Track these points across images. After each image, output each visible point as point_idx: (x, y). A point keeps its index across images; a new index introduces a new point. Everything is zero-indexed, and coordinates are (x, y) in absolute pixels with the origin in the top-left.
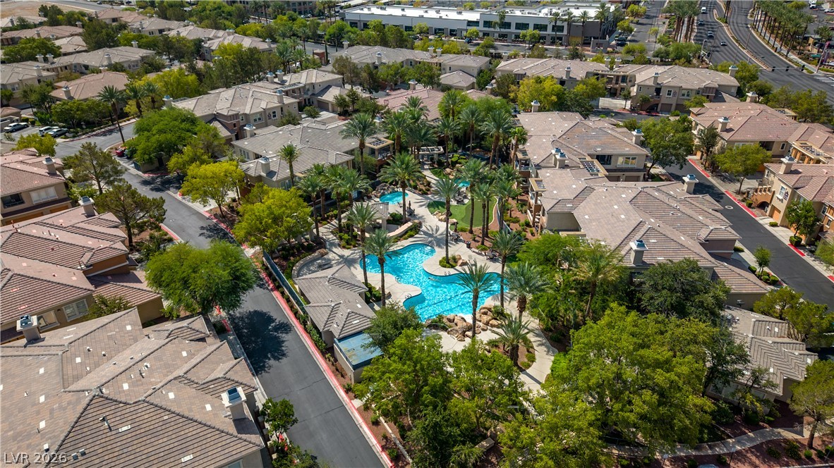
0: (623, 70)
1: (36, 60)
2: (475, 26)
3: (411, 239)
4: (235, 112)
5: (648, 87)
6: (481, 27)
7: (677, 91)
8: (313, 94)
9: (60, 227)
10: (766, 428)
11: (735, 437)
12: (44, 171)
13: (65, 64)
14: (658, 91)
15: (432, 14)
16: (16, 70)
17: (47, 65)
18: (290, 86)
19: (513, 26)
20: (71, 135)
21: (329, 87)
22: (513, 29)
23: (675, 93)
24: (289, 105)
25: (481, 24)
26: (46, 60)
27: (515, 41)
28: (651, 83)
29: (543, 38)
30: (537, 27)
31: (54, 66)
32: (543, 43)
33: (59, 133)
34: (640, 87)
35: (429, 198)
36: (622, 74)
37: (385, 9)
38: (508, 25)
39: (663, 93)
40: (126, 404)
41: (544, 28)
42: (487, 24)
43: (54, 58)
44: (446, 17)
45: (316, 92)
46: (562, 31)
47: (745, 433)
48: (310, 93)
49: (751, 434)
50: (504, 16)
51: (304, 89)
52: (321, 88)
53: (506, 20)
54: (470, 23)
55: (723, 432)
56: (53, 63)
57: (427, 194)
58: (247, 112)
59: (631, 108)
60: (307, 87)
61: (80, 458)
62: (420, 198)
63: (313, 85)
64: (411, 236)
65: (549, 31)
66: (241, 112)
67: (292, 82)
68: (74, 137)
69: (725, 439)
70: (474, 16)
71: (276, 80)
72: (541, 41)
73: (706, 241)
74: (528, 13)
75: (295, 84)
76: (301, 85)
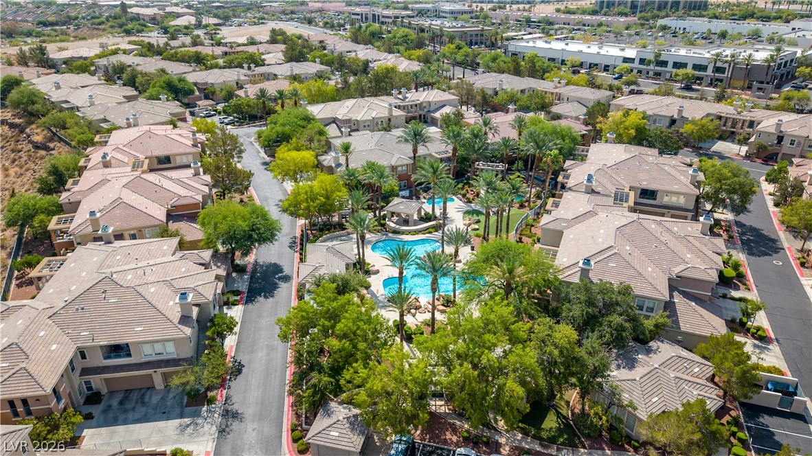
0: (751, 114)
1: (243, 68)
2: (631, 62)
3: (427, 235)
4: (347, 118)
5: (769, 134)
6: (636, 65)
7: (802, 142)
8: (429, 111)
9: (171, 179)
10: (630, 452)
11: (590, 449)
12: (190, 143)
13: (261, 72)
14: (780, 139)
15: (594, 49)
16: (224, 74)
17: (249, 72)
18: (409, 101)
19: (670, 64)
20: (238, 124)
21: (444, 106)
22: (670, 68)
23: (799, 144)
24: (397, 117)
25: (637, 61)
26: (249, 68)
27: (669, 80)
28: (773, 130)
29: (700, 79)
30: (696, 67)
31: (254, 73)
32: (699, 85)
33: (231, 122)
34: (760, 134)
35: (471, 207)
36: (748, 118)
37: (550, 43)
38: (664, 64)
39: (786, 142)
40: (121, 286)
41: (704, 68)
42: (642, 61)
43: (255, 67)
44: (606, 53)
45: (431, 110)
46: (724, 73)
47: (604, 449)
48: (426, 110)
49: (608, 452)
50: (660, 54)
51: (420, 106)
52: (437, 106)
53: (662, 58)
54: (626, 60)
55: (582, 442)
56: (254, 71)
57: (471, 202)
58: (359, 119)
59: (746, 155)
60: (424, 105)
61: (80, 311)
62: (463, 205)
63: (429, 103)
64: (430, 233)
65: (709, 72)
66: (354, 118)
67: (412, 99)
68: (239, 125)
69: (578, 447)
70: (631, 53)
71: (400, 96)
72: (698, 82)
73: (677, 277)
74: (693, 53)
75: (414, 101)
76: (418, 102)
